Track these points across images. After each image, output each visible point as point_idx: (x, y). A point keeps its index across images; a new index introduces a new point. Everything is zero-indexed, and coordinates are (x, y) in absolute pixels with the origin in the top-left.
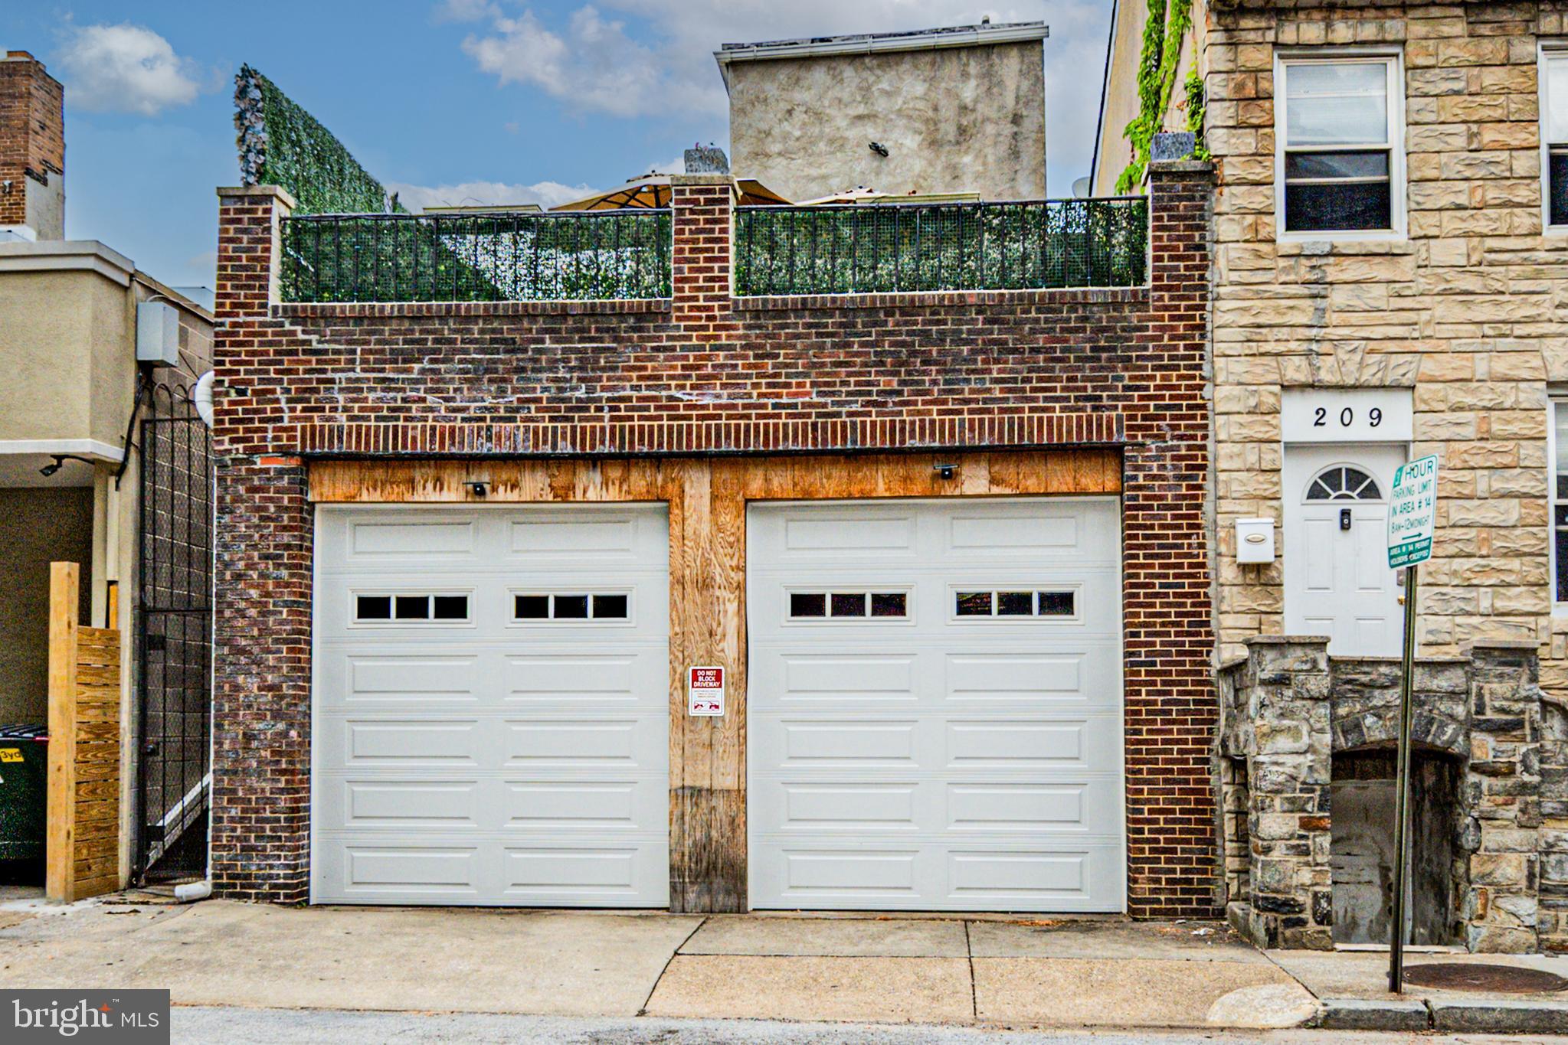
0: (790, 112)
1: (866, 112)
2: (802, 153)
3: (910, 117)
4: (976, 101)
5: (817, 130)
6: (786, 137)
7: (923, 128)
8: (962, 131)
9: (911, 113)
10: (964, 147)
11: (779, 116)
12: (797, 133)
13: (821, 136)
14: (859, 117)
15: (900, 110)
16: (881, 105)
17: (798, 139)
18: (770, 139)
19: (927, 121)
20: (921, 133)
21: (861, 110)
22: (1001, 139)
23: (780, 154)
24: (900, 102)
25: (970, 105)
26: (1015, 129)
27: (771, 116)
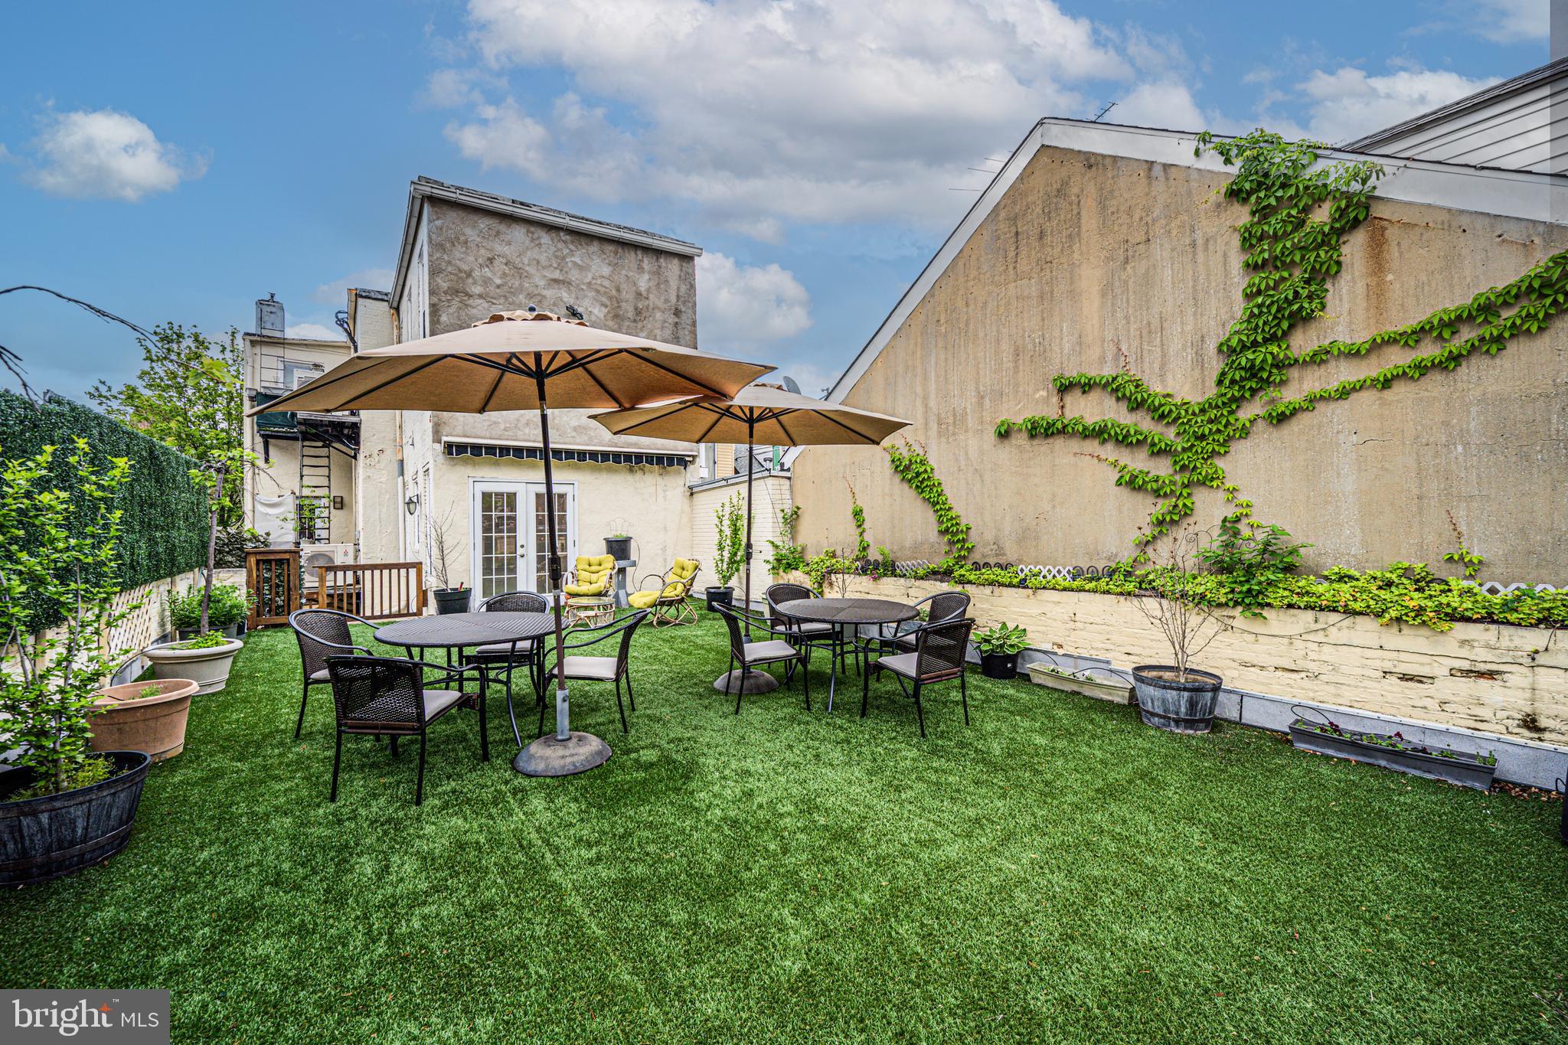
0: (491, 260)
1: (561, 278)
2: (502, 300)
3: (598, 291)
4: (648, 290)
5: (517, 284)
6: (487, 281)
7: (609, 303)
8: (638, 312)
9: (600, 288)
10: (640, 325)
11: (480, 260)
12: (498, 281)
13: (521, 289)
14: (556, 281)
15: (590, 283)
16: (574, 275)
17: (498, 287)
18: (470, 280)
19: (611, 298)
20: (606, 306)
21: (557, 275)
22: (666, 325)
23: (480, 296)
24: (590, 276)
25: (644, 294)
26: (676, 320)
27: (471, 259)
